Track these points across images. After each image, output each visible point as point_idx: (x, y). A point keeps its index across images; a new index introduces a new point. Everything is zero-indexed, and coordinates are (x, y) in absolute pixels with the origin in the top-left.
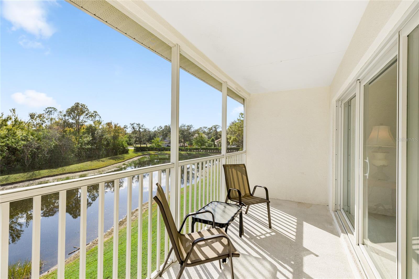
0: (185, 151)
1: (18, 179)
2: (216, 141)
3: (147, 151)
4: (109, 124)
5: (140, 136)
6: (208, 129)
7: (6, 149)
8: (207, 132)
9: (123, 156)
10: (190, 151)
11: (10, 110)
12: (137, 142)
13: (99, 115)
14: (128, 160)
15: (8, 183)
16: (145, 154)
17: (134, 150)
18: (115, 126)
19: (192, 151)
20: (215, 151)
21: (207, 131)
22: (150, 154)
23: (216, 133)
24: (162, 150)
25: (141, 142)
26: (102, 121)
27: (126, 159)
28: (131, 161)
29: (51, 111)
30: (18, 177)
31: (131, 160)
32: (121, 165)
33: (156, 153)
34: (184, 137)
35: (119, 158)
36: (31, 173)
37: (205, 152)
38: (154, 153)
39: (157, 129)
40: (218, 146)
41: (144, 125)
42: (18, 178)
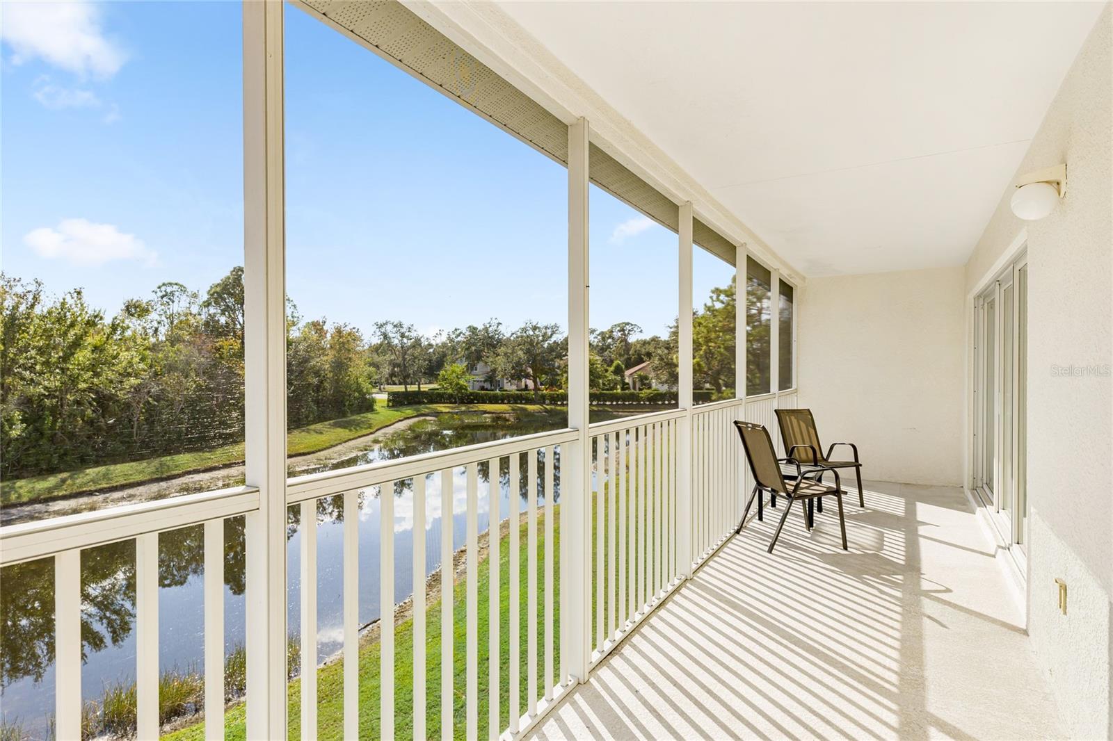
0: (538, 404)
1: (131, 477)
2: (627, 373)
3: (424, 403)
4: (317, 327)
5: (404, 359)
6: (598, 335)
7: (92, 398)
8: (595, 344)
9: (364, 417)
10: (551, 404)
11: (70, 293)
12: (395, 376)
13: (291, 299)
14: (383, 431)
15: (113, 487)
16: (423, 412)
17: (389, 401)
18: (339, 331)
19: (559, 403)
20: (627, 403)
21: (596, 340)
22: (437, 414)
23: (626, 346)
24: (472, 402)
25: (408, 376)
26: (300, 317)
27: (377, 428)
28: (391, 432)
29: (172, 293)
30: (130, 472)
31: (390, 430)
32: (368, 443)
33: (452, 408)
34: (534, 361)
35: (357, 425)
36: (156, 462)
37: (598, 405)
38: (447, 410)
39: (446, 339)
40: (634, 388)
41: (414, 328)
42: (131, 475)
